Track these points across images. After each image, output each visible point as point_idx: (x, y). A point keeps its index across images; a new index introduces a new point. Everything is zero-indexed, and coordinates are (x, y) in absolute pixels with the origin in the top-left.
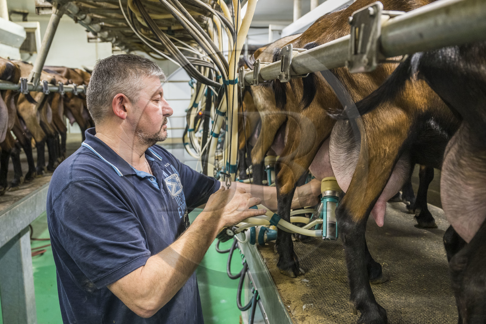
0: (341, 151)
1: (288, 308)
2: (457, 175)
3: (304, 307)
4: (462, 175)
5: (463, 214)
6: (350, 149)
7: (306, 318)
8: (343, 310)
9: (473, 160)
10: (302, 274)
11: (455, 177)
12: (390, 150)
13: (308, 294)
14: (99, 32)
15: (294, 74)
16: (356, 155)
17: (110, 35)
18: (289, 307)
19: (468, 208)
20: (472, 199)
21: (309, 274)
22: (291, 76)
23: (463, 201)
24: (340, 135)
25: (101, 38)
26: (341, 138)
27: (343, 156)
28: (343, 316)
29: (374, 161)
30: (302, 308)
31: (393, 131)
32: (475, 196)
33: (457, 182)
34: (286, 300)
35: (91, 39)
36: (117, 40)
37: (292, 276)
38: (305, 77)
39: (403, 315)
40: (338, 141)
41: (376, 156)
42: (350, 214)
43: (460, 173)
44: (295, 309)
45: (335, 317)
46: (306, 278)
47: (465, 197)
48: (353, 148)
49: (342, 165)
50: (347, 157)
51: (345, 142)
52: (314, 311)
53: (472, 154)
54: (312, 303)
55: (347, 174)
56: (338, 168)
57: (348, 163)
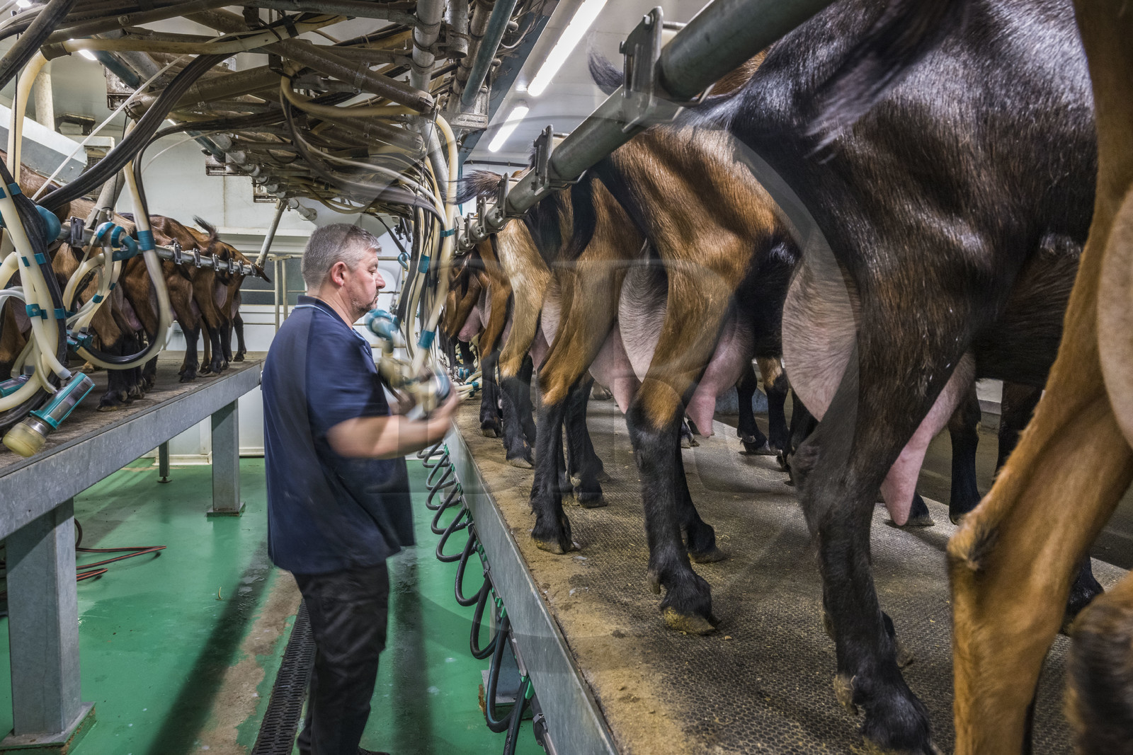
0: (639, 311)
1: (544, 594)
2: (802, 313)
3: (572, 592)
4: (810, 312)
5: (815, 377)
6: (652, 308)
7: (574, 606)
8: (640, 596)
9: (826, 285)
10: (575, 550)
11: (800, 317)
12: (715, 299)
13: (583, 574)
14: (229, 151)
15: (555, 176)
16: (663, 314)
17: (248, 160)
18: (546, 592)
19: (821, 364)
20: (826, 348)
21: (589, 549)
22: (551, 180)
23: (813, 353)
24: (635, 285)
25: (232, 165)
26: (638, 290)
27: (641, 320)
28: (640, 604)
29: (688, 320)
30: (568, 593)
31: (721, 267)
32: (830, 343)
33: (802, 324)
34: (541, 584)
35: (214, 168)
36: (262, 171)
37: (558, 551)
38: (574, 182)
39: (743, 603)
40: (632, 293)
41: (692, 312)
42: (651, 417)
43: (806, 310)
44: (555, 595)
45: (626, 604)
46: (584, 554)
47: (816, 346)
48: (659, 304)
49: (640, 335)
50: (648, 321)
51: (645, 296)
52: (590, 597)
53: (823, 277)
54: (588, 585)
55: (648, 350)
56: (633, 342)
57: (650, 332)
